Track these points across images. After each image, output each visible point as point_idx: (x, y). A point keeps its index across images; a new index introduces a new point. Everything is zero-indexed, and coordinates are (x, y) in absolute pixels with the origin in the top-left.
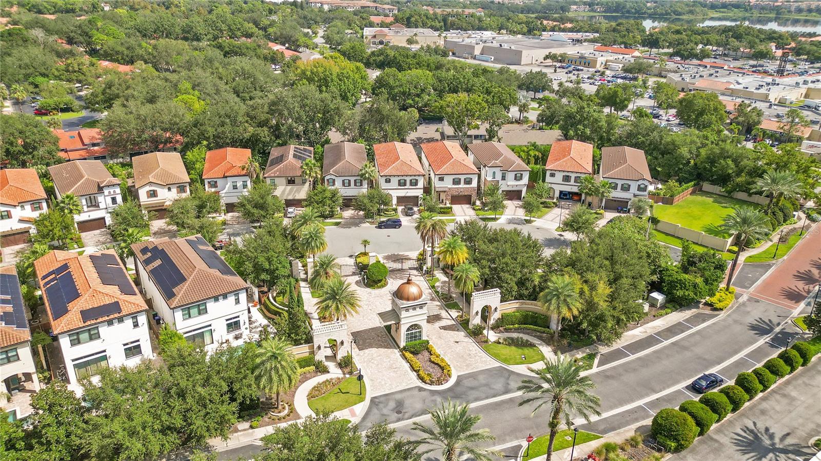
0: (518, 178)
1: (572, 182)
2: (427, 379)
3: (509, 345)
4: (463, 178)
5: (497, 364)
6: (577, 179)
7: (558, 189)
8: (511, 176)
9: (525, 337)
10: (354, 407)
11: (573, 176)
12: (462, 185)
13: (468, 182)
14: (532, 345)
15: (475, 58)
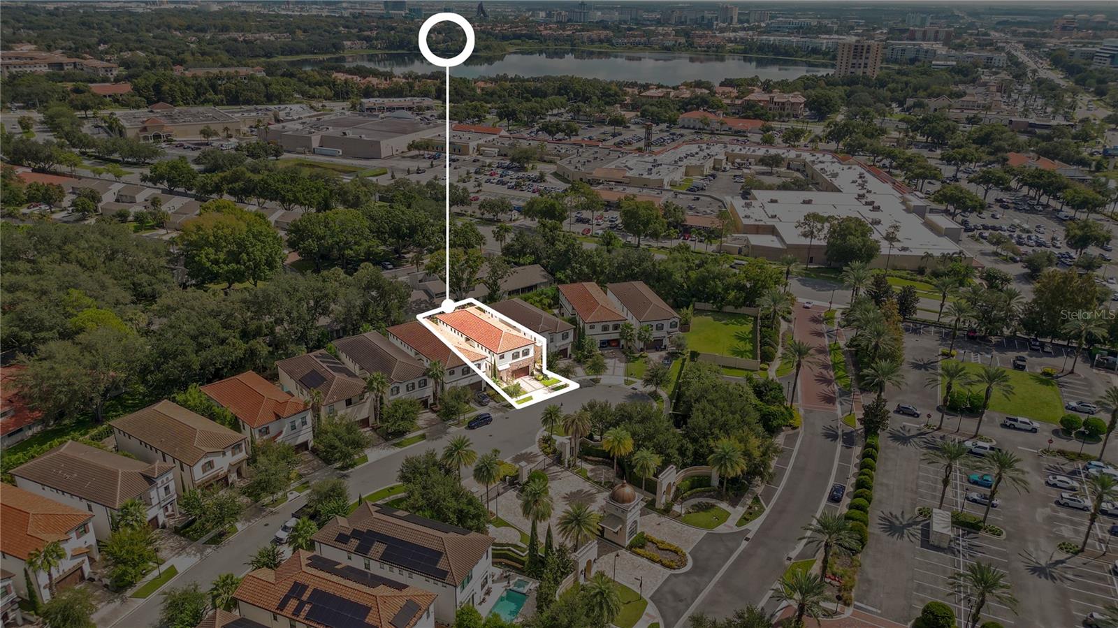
0: (565, 337)
1: (611, 330)
2: (673, 565)
3: (698, 511)
4: (520, 350)
5: (705, 532)
6: (616, 327)
7: (598, 339)
8: (559, 336)
9: (704, 500)
10: (646, 611)
11: (611, 325)
12: (521, 358)
13: (526, 353)
14: (713, 506)
15: (314, 153)
